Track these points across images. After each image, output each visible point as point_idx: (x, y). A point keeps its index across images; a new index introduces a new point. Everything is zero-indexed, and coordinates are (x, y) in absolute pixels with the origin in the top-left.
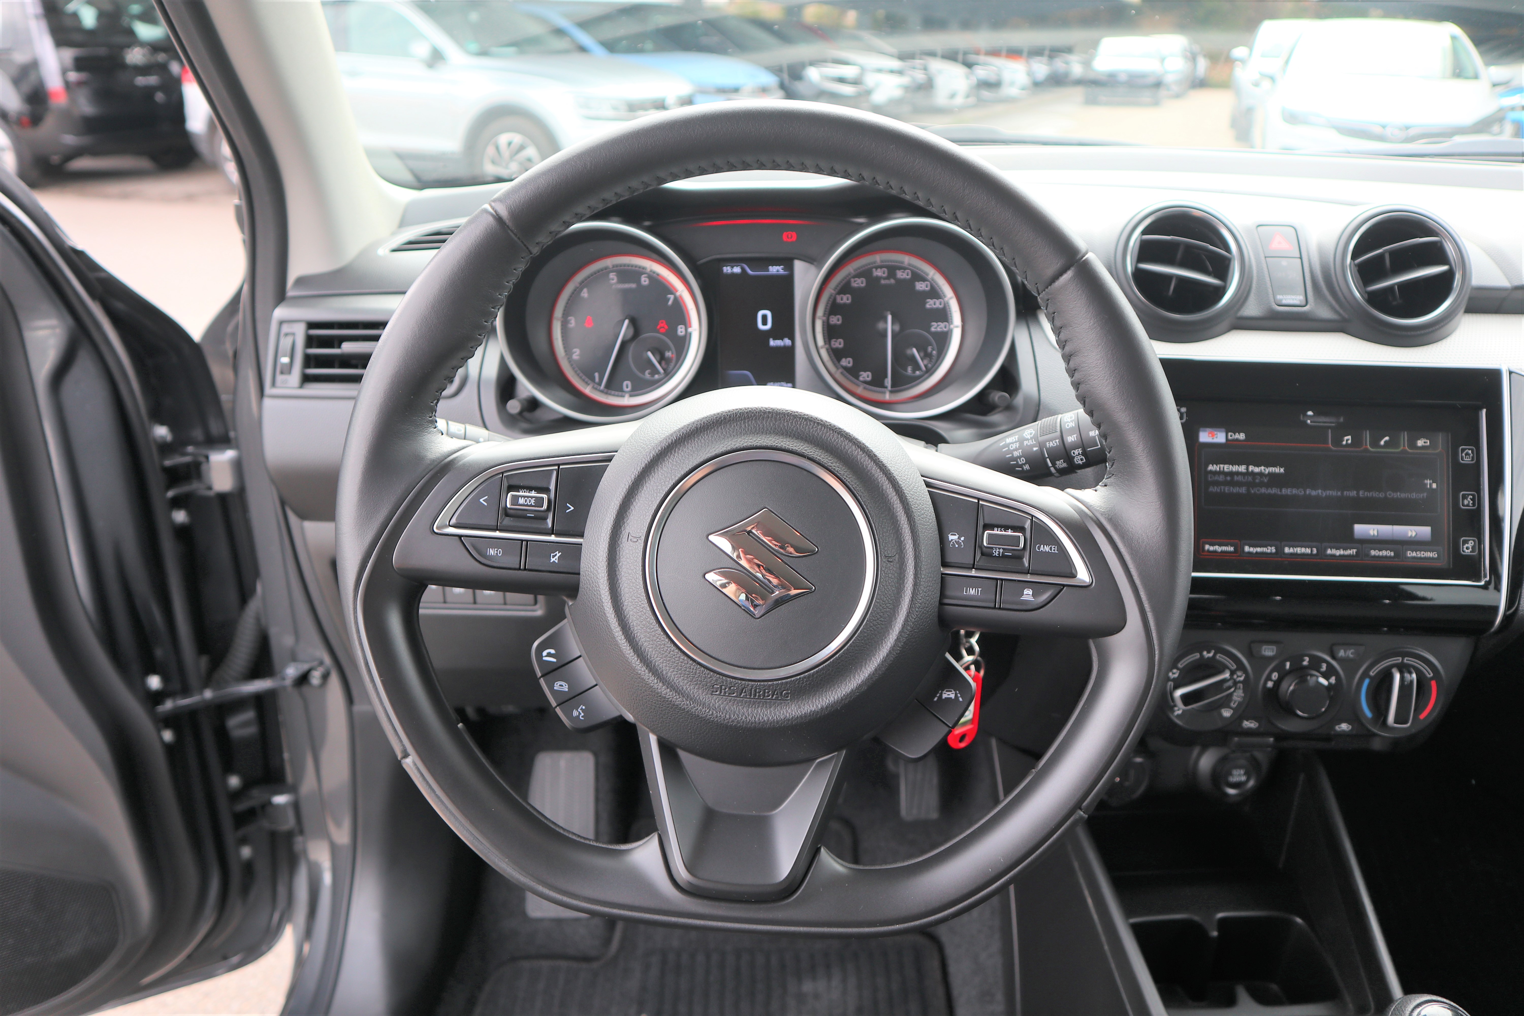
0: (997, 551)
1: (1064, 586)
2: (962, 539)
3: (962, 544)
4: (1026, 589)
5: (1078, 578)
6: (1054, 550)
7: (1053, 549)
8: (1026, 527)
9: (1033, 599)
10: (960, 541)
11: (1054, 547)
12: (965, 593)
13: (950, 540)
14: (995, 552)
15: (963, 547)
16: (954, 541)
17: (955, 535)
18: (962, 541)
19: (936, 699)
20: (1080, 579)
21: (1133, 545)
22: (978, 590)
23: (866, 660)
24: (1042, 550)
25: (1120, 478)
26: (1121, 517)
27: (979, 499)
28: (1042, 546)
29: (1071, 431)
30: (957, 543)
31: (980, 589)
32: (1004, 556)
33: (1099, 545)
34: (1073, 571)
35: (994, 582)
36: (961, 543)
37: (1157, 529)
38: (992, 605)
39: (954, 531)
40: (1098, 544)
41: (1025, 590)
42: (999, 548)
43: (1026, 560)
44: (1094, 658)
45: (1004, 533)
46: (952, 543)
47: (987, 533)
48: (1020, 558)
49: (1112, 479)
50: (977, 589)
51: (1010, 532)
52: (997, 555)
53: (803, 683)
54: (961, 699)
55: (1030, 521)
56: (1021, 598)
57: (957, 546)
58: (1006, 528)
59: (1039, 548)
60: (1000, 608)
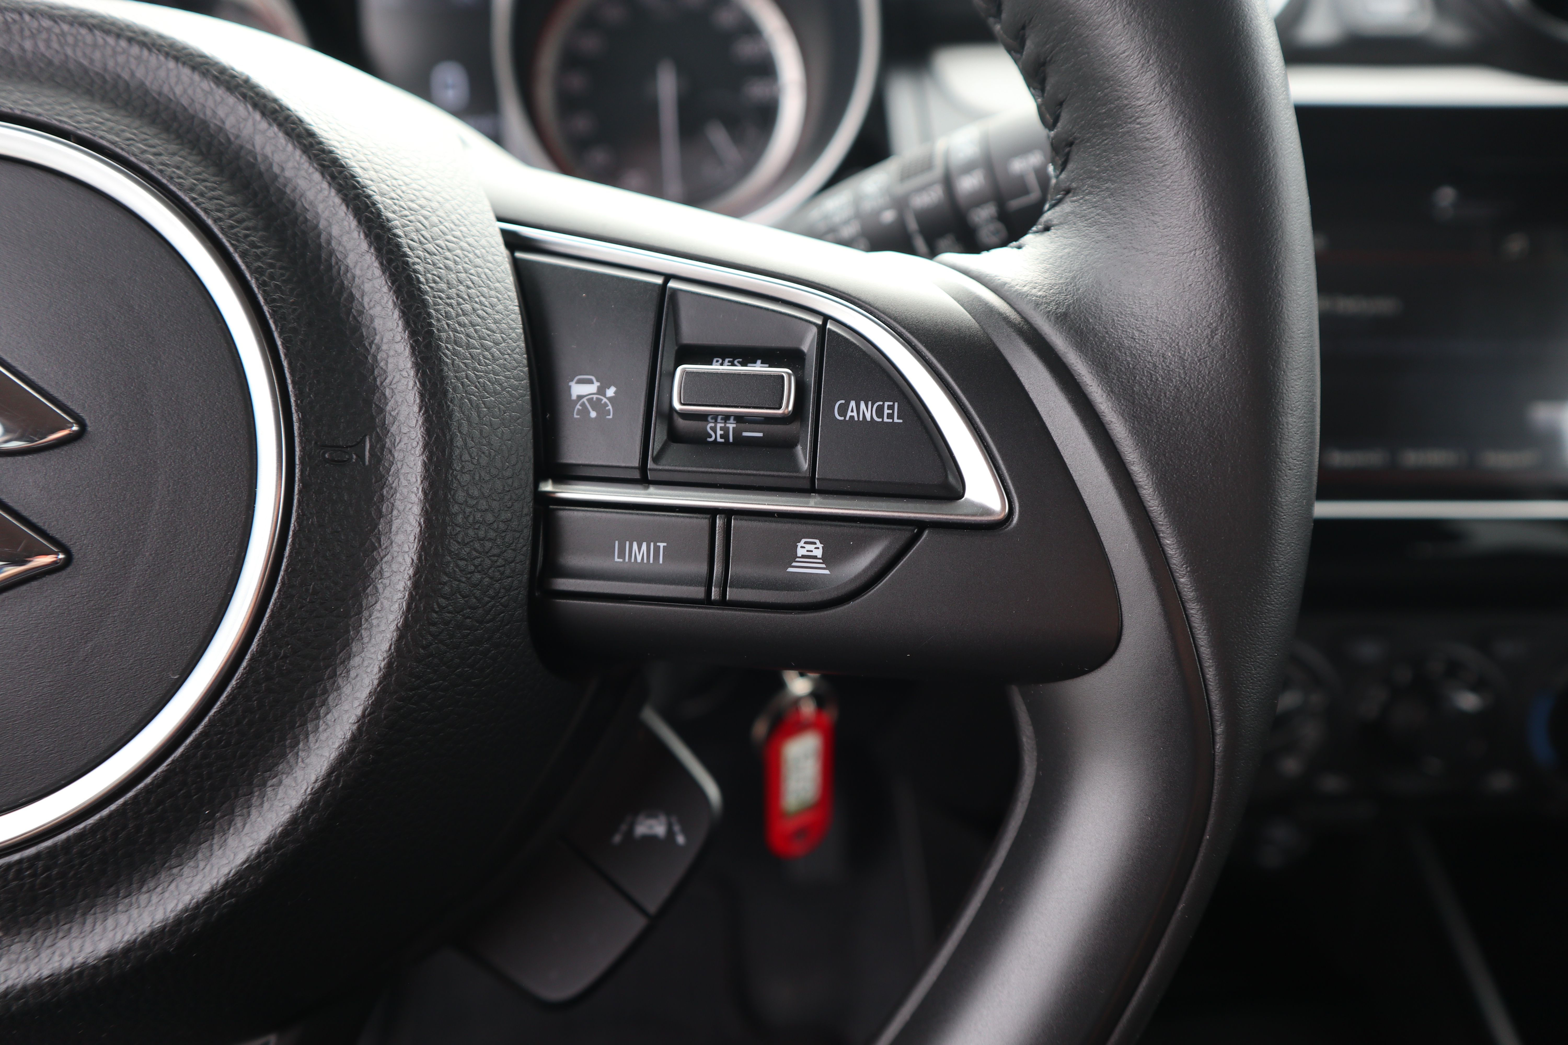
0: (719, 426)
1: (921, 525)
2: (611, 392)
3: (610, 407)
4: (803, 540)
5: (968, 501)
6: (890, 416)
7: (886, 411)
8: (805, 348)
9: (827, 572)
10: (605, 400)
11: (889, 407)
12: (617, 559)
13: (574, 397)
14: (714, 429)
15: (611, 417)
16: (585, 400)
17: (590, 382)
18: (609, 399)
19: (617, 839)
20: (972, 504)
21: (1137, 388)
22: (657, 549)
23: (263, 784)
24: (852, 417)
25: (1090, 193)
26: (1096, 306)
27: (668, 277)
28: (853, 404)
29: (968, 168)
30: (596, 404)
31: (662, 545)
32: (741, 442)
33: (1032, 395)
34: (951, 479)
35: (703, 522)
36: (606, 405)
37: (1214, 332)
38: (698, 592)
39: (582, 373)
40: (1026, 394)
41: (801, 544)
42: (726, 417)
43: (804, 449)
44: (1024, 739)
45: (739, 369)
46: (578, 407)
47: (684, 371)
48: (788, 445)
49: (1067, 207)
50: (652, 544)
51: (758, 368)
52: (719, 440)
53: (34, 875)
54: (681, 839)
55: (815, 330)
56: (790, 570)
57: (593, 414)
58: (747, 355)
59: (843, 410)
60: (723, 603)
